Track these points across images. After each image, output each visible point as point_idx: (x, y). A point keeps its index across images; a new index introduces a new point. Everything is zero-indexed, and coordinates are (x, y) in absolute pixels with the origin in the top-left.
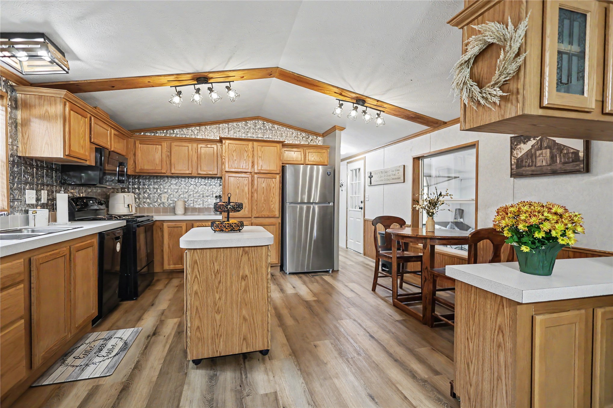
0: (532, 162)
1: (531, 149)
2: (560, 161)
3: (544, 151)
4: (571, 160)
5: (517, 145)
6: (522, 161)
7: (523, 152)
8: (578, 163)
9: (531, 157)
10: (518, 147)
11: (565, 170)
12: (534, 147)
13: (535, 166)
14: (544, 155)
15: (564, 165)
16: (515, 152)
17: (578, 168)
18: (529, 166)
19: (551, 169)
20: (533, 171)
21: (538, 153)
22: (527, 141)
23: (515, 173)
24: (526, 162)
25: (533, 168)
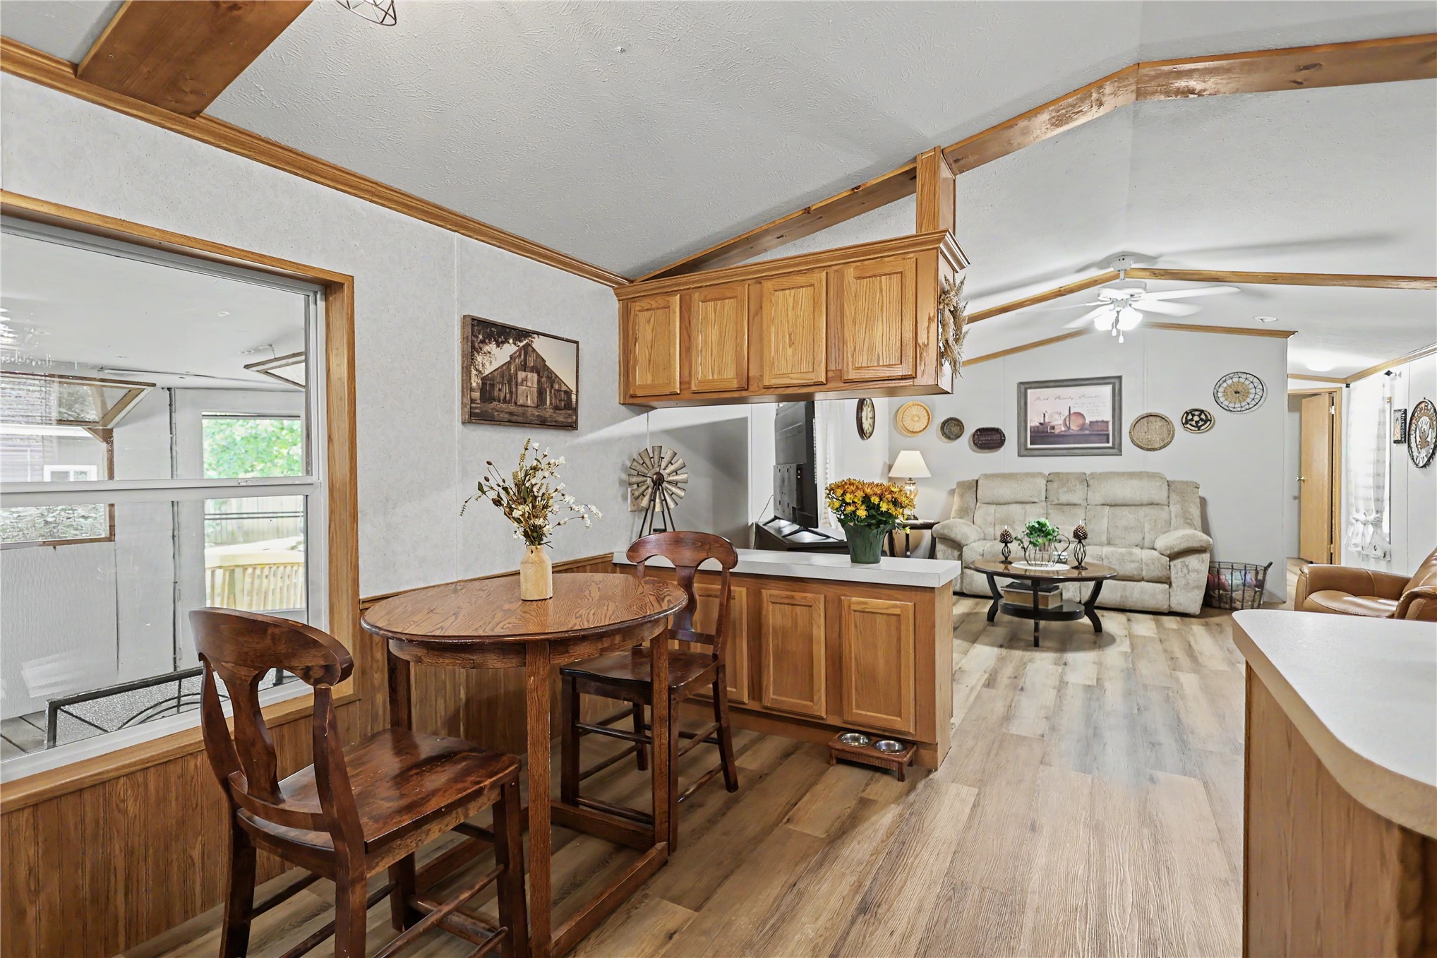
0: (511, 392)
1: (509, 363)
2: (551, 404)
3: (530, 375)
4: (563, 403)
5: (483, 342)
6: (492, 386)
7: (496, 365)
8: (570, 412)
9: (509, 382)
10: (486, 348)
11: (556, 421)
12: (515, 358)
13: (516, 403)
14: (529, 384)
15: (555, 412)
16: (479, 358)
17: (569, 420)
18: (505, 401)
19: (538, 416)
20: (511, 414)
21: (521, 375)
22: (503, 343)
23: (477, 411)
24: (500, 390)
25: (512, 407)
